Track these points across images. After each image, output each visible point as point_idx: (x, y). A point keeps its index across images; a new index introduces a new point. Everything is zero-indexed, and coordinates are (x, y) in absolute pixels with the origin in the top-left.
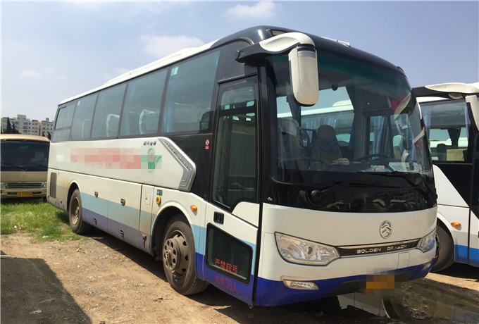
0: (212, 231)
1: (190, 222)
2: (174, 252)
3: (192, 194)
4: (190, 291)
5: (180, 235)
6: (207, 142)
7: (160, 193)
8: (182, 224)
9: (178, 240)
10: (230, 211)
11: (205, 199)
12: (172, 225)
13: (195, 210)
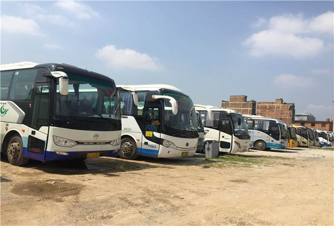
0: (30, 138)
1: (21, 136)
2: (14, 149)
3: (23, 125)
4: (20, 164)
5: (16, 142)
6: (30, 104)
7: (7, 125)
8: (18, 137)
9: (15, 144)
10: (38, 130)
11: (28, 126)
12: (13, 138)
13: (24, 131)
